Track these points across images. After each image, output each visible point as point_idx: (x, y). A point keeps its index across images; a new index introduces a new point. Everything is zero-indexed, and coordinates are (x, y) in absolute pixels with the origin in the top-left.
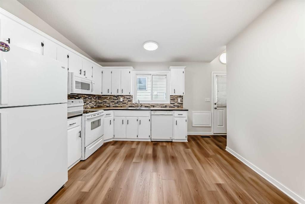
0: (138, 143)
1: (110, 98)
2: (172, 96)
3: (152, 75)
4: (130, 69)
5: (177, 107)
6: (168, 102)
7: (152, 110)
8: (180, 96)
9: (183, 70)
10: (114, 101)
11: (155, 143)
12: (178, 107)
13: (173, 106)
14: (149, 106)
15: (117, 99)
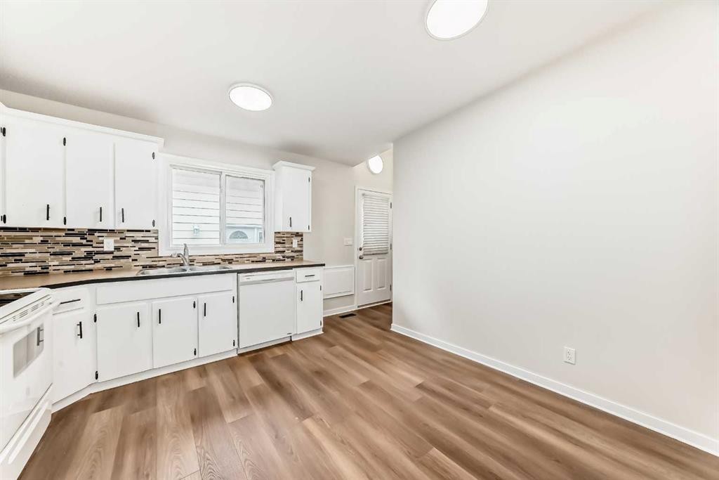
0: (202, 370)
1: (44, 242)
2: (279, 233)
3: (223, 175)
4: (155, 144)
5: (290, 260)
6: (269, 247)
7: (239, 272)
8: (297, 235)
9: (309, 174)
10: (68, 249)
11: (255, 356)
12: (292, 258)
13: (281, 258)
14: (216, 261)
15: (84, 242)
